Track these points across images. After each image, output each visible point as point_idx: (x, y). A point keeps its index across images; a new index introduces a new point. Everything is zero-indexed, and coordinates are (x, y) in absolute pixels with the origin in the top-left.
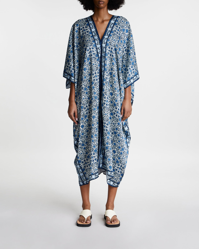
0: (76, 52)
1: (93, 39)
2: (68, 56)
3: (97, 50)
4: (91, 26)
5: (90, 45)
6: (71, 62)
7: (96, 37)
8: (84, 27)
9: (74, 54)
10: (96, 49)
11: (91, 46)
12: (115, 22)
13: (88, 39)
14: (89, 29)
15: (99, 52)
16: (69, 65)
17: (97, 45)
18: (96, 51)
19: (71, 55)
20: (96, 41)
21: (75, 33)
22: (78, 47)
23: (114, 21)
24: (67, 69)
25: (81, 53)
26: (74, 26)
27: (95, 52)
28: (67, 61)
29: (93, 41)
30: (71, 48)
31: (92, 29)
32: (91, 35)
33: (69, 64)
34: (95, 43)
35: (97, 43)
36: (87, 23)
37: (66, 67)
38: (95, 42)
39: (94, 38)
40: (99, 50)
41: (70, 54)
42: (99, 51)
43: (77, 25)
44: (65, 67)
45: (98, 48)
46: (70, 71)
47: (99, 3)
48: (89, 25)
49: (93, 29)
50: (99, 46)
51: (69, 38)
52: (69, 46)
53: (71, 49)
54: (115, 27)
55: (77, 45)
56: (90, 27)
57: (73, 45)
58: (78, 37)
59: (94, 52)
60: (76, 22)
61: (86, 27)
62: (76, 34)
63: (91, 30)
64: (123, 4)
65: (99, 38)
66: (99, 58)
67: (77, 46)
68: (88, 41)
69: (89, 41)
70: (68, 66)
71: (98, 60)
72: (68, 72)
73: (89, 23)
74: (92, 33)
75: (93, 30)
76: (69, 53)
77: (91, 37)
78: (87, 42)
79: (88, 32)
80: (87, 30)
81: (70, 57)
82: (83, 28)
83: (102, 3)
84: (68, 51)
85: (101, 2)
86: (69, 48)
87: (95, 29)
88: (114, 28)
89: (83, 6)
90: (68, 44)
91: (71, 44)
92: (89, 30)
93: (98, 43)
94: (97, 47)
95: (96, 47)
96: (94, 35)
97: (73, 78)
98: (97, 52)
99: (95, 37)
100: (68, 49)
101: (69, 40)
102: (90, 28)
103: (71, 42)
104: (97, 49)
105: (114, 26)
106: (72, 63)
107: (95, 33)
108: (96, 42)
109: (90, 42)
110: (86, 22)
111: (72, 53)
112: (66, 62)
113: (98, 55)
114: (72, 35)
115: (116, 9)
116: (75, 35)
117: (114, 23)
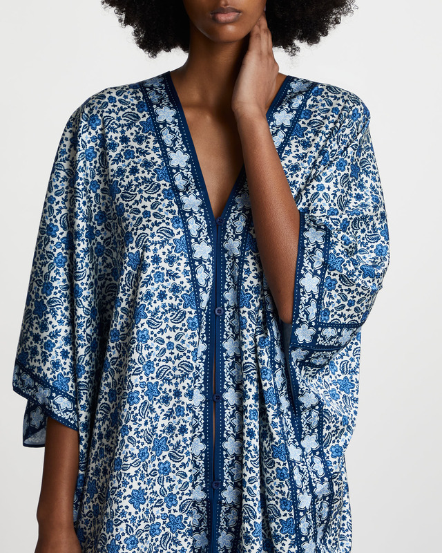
0: (84, 264)
1: (175, 208)
2: (39, 283)
3: (194, 273)
4: (167, 138)
5: (156, 239)
6: (54, 316)
7: (192, 201)
8: (128, 134)
9: (72, 275)
10: (191, 262)
11: (162, 245)
12: (294, 121)
13: (148, 204)
14: (155, 149)
15: (202, 282)
16: (46, 334)
17: (195, 246)
18: (185, 272)
19: (55, 279)
20: (191, 221)
21: (81, 164)
22: (98, 233)
23: (291, 116)
24: (35, 352)
25: (109, 266)
26: (73, 124)
27: (184, 281)
28: (36, 310)
29: (175, 220)
30: (56, 240)
31: (172, 155)
32: (165, 184)
33: (44, 327)
34: (187, 232)
35: (194, 233)
36: (144, 117)
37: (27, 339)
38: (185, 225)
39: (180, 204)
40: (206, 270)
41: (53, 274)
42: (202, 276)
43: (92, 120)
44: (23, 340)
45: (201, 261)
46: (48, 365)
47: (215, 20)
48: (154, 127)
49: (179, 153)
50: (203, 250)
51: (50, 189)
52: (46, 231)
53: (58, 245)
54: (293, 148)
55: (90, 228)
56: (159, 139)
57: (70, 223)
58: (95, 185)
59: (178, 281)
60: (87, 104)
61: (139, 140)
62: (86, 170)
63: (165, 157)
64: (345, 14)
65: (206, 204)
66: (199, 317)
67: (91, 235)
68: (147, 214)
69: (153, 219)
70: (37, 338)
71: (192, 326)
72: (40, 369)
73: (154, 116)
74: (169, 173)
75: (179, 159)
76: (45, 269)
77: (168, 195)
78: (144, 222)
79: (147, 164)
80: (145, 153)
81: (48, 288)
82: (125, 140)
83: (232, 16)
84: (41, 256)
85: (223, 11)
86: (47, 240)
87: (187, 157)
88: (289, 152)
89: (136, 33)
90: (43, 221)
91: (58, 219)
92: (153, 155)
93: (200, 231)
94: (197, 255)
95: (191, 251)
96: (181, 188)
97: (64, 403)
98: (194, 281)
99: (184, 199)
100: (39, 246)
101: (49, 199)
102: (163, 146)
103: (56, 207)
104: (193, 268)
105: (286, 142)
106: (60, 322)
107: (185, 177)
108: (193, 227)
109: (156, 224)
110: (140, 107)
111: (62, 270)
112: (28, 313)
113: (199, 301)
114: (63, 174)
115: (312, 38)
116: (81, 175)
117: (288, 123)
